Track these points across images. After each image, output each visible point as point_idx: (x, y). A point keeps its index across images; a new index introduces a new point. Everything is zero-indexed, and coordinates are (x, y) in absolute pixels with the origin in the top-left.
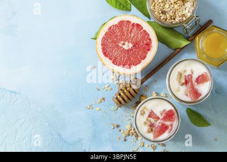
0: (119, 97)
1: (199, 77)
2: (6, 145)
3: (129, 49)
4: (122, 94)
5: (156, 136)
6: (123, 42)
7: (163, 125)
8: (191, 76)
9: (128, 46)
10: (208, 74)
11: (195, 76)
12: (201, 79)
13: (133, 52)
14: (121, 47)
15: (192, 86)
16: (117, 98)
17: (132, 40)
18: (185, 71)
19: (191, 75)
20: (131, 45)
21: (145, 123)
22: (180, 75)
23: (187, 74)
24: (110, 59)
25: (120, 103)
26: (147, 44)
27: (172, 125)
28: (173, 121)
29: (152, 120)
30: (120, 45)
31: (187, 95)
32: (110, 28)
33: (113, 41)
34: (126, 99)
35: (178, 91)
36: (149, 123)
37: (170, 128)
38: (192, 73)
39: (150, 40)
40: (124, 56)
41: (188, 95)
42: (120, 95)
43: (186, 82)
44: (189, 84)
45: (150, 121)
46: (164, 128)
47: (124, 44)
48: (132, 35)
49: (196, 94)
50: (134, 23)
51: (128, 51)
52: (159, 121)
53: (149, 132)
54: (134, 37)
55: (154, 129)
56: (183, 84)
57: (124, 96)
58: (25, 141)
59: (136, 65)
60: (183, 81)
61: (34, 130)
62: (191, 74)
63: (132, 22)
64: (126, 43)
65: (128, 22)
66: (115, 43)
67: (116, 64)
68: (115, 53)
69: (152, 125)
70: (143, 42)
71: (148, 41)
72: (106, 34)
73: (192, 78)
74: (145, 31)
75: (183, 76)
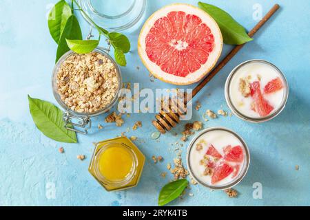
0: (160, 119)
1: (269, 84)
2: (11, 195)
3: (184, 50)
4: (164, 115)
5: (215, 181)
6: (174, 41)
7: (226, 166)
8: (257, 84)
9: (181, 46)
10: (281, 79)
11: (263, 84)
12: (272, 87)
13: (189, 54)
14: (173, 48)
15: (261, 98)
16: (158, 121)
17: (187, 37)
18: (249, 77)
19: (257, 82)
20: (186, 45)
21: (202, 162)
22: (243, 82)
23: (252, 81)
24: (158, 64)
25: (164, 127)
26: (208, 43)
27: (237, 167)
28: (240, 161)
29: (212, 159)
30: (172, 45)
31: (254, 109)
32: (157, 22)
33: (161, 40)
34: (171, 121)
35: (242, 104)
36: (207, 162)
37: (235, 170)
38: (260, 79)
39: (212, 36)
40: (177, 60)
41: (256, 109)
42: (162, 116)
43: (252, 92)
44: (256, 95)
45: (209, 160)
46: (227, 170)
47: (176, 43)
48: (187, 31)
49: (267, 107)
50: (189, 15)
51: (182, 52)
52: (221, 160)
53: (206, 174)
54: (189, 33)
55: (213, 170)
56: (247, 96)
57: (168, 118)
58: (36, 189)
59: (194, 71)
60: (248, 91)
61: (48, 172)
62: (257, 80)
63: (187, 13)
64: (180, 42)
65: (182, 13)
66: (165, 42)
67: (166, 71)
68: (165, 56)
69: (210, 165)
70: (202, 40)
71: (209, 38)
72: (152, 30)
73: (259, 86)
74: (205, 25)
75: (247, 84)
